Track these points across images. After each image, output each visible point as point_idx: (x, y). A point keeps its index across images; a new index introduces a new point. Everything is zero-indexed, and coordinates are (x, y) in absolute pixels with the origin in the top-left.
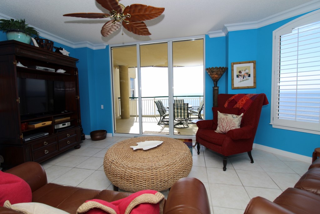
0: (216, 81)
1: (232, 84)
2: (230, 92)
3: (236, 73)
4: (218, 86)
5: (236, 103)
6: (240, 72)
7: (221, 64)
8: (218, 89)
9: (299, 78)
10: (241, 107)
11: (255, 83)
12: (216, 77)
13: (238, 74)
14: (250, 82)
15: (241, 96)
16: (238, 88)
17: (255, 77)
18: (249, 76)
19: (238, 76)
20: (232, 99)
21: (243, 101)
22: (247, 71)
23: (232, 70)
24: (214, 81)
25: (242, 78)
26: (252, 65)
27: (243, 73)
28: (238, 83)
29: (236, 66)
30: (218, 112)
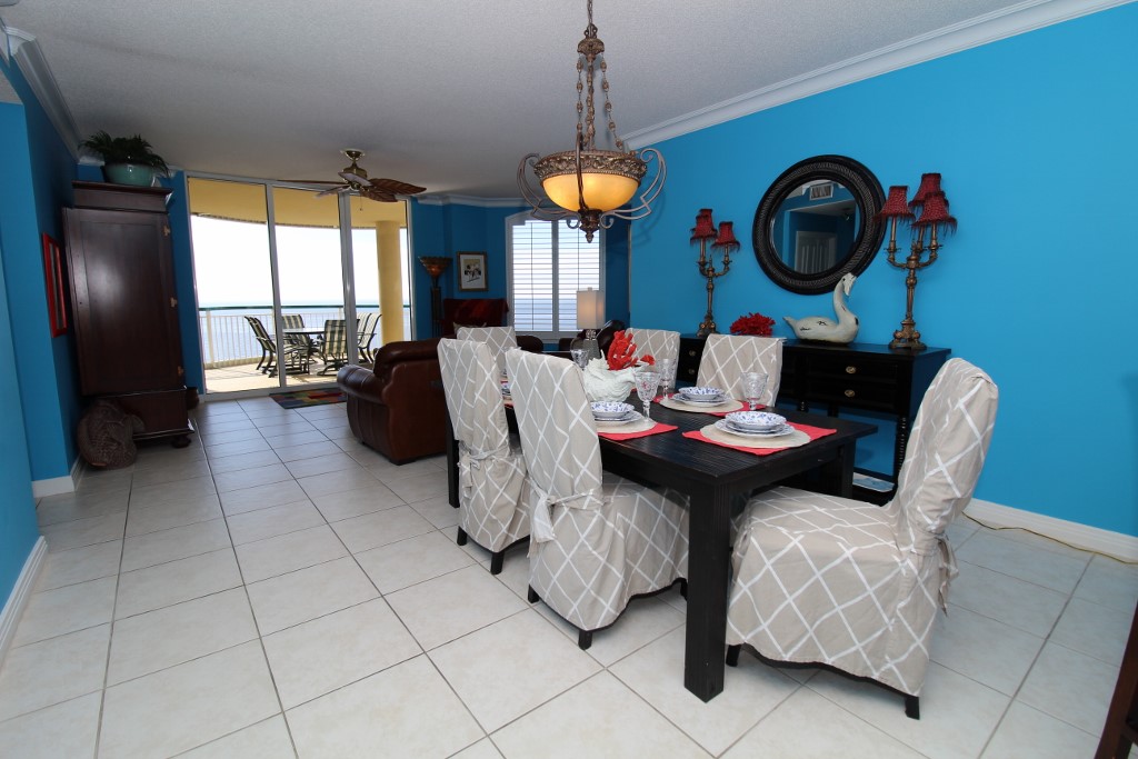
0: (436, 278)
1: (460, 284)
2: (458, 296)
4: (439, 286)
5: (471, 311)
6: (469, 267)
7: (440, 253)
8: (439, 292)
9: (534, 282)
11: (487, 283)
12: (434, 272)
13: (467, 269)
14: (479, 283)
15: (475, 302)
16: (468, 291)
18: (480, 273)
19: (466, 273)
20: (464, 306)
21: (480, 308)
22: (477, 266)
23: (459, 263)
24: (433, 279)
25: (472, 276)
26: (481, 258)
27: (472, 268)
28: (467, 282)
29: (463, 257)
30: (455, 325)
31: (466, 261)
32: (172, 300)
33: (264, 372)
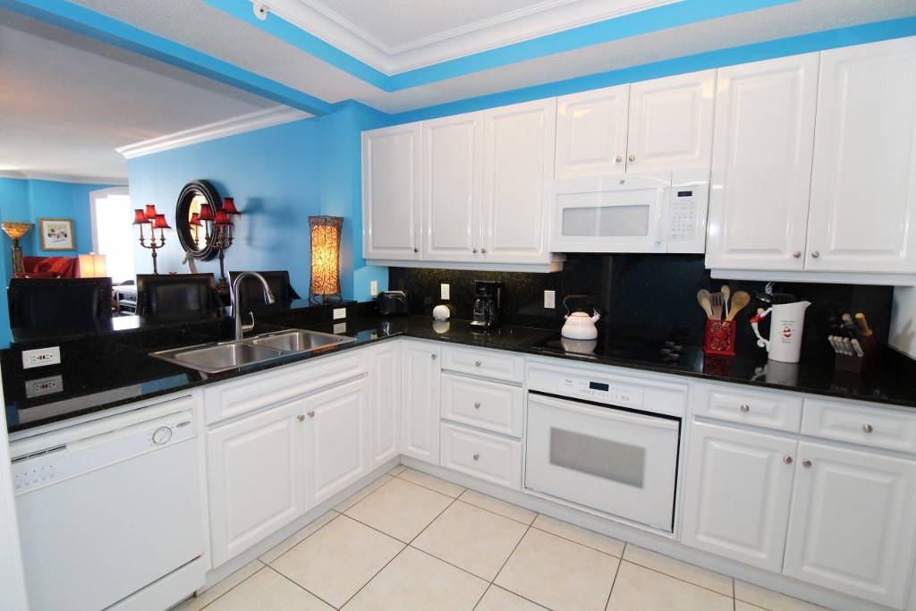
0: (16, 239)
1: (43, 245)
2: (40, 254)
3: (46, 231)
5: (50, 267)
6: (52, 230)
8: (20, 250)
11: (73, 244)
13: (51, 232)
15: (55, 259)
16: (52, 250)
17: (73, 237)
18: (66, 236)
19: (49, 235)
20: (43, 262)
21: (59, 264)
22: (62, 230)
23: (41, 228)
24: (13, 240)
25: (56, 238)
26: (68, 224)
27: (57, 232)
28: (50, 243)
29: (46, 223)
31: (49, 226)
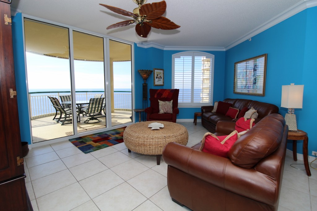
2: (155, 88)
4: (146, 83)
5: (162, 95)
6: (157, 75)
8: (147, 85)
10: (166, 97)
11: (163, 83)
12: (145, 77)
13: (157, 76)
14: (161, 82)
15: (163, 91)
16: (157, 85)
17: (163, 79)
18: (161, 78)
20: (158, 92)
21: (166, 93)
24: (144, 80)
25: (158, 79)
26: (162, 71)
27: (159, 76)
29: (156, 71)
30: (159, 101)
31: (156, 72)
32: (11, 91)
33: (58, 122)
